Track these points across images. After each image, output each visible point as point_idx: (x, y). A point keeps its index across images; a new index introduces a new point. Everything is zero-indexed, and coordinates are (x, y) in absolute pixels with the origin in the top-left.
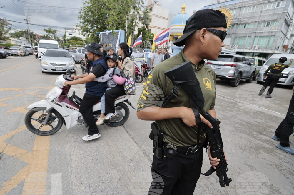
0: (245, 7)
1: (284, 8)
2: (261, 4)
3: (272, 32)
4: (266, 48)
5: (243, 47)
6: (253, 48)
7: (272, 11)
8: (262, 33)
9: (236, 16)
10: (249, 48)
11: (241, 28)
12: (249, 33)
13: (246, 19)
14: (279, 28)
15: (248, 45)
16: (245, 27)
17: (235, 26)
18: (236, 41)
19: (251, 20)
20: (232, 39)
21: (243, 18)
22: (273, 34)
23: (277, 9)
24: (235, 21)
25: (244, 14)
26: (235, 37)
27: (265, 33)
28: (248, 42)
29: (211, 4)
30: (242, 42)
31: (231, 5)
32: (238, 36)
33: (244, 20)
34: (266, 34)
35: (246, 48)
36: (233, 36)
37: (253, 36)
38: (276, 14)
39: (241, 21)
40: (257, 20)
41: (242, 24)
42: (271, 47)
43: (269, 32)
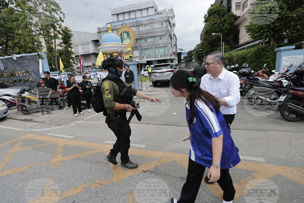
0: (141, 25)
1: (166, 26)
2: (151, 23)
3: (165, 44)
4: (165, 55)
5: (150, 57)
6: (157, 57)
7: (160, 29)
8: (159, 44)
9: (136, 32)
10: (154, 57)
11: (144, 42)
12: (150, 45)
13: (145, 35)
14: (168, 41)
15: (152, 55)
16: (146, 41)
17: (139, 40)
18: (143, 52)
19: (149, 35)
20: (139, 51)
21: (143, 34)
22: (166, 45)
23: (162, 27)
24: (137, 36)
25: (142, 31)
26: (141, 49)
27: (160, 44)
28: (152, 52)
29: (112, 22)
30: (147, 53)
31: (130, 23)
32: (143, 48)
33: (144, 35)
34: (161, 46)
35: (152, 57)
36: (140, 48)
37: (154, 47)
38: (163, 31)
39: (142, 36)
40: (153, 35)
41: (143, 38)
42: (167, 55)
43: (163, 44)
